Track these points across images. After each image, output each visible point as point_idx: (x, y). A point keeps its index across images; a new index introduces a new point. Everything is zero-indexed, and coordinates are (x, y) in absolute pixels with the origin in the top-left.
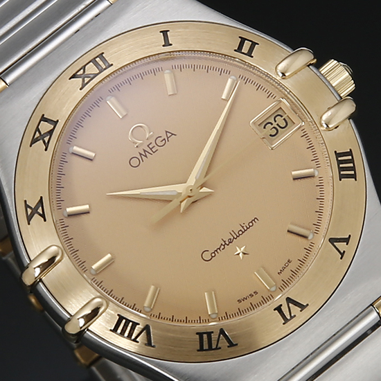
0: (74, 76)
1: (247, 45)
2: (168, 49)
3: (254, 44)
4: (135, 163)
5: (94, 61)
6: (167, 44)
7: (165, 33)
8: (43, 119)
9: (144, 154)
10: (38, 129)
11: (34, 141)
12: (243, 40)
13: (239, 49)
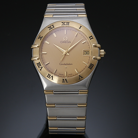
0: (62, 23)
1: (92, 37)
2: (79, 29)
3: (93, 38)
4: (61, 42)
5: (67, 23)
6: (80, 28)
7: (81, 26)
8: (53, 25)
9: (64, 42)
10: (51, 26)
11: (49, 28)
12: (92, 36)
13: (90, 37)
